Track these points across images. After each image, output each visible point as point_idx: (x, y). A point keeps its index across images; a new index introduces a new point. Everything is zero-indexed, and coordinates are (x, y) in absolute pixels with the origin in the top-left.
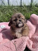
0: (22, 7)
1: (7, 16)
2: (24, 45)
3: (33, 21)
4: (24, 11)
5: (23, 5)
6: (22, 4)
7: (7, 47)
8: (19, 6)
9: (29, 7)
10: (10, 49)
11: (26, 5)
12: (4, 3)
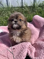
0: (24, 8)
1: (5, 19)
2: (24, 53)
3: (36, 24)
4: (25, 12)
5: (24, 6)
6: (23, 4)
7: (4, 56)
8: (20, 7)
9: (31, 8)
10: (7, 58)
11: (28, 6)
12: (2, 4)
